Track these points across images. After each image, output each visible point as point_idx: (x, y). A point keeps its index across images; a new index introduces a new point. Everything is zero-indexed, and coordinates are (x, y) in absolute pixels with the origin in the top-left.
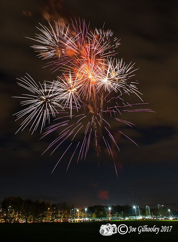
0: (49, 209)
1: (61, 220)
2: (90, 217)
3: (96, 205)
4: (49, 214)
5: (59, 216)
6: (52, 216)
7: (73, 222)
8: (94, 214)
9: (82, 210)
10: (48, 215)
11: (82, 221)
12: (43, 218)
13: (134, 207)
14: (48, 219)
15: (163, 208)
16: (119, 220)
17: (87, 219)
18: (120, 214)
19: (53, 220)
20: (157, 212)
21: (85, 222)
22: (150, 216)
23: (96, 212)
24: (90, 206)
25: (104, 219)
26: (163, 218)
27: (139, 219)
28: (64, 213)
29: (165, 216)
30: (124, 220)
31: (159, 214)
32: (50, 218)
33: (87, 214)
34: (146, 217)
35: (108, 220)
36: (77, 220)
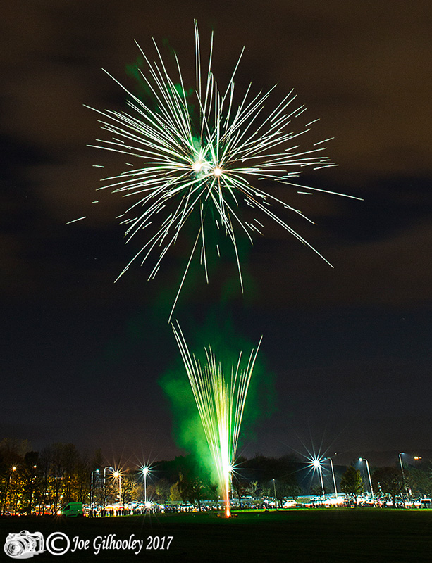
0: (14, 468)
1: (55, 507)
3: (181, 457)
4: (15, 486)
5: (50, 495)
6: (27, 495)
7: (98, 515)
8: (173, 490)
9: (132, 472)
10: (12, 492)
11: (132, 513)
13: (316, 464)
14: (12, 505)
15: (418, 465)
16: (262, 508)
17: (149, 505)
18: (266, 487)
19: (29, 509)
20: (398, 480)
21: (142, 517)
22: (373, 494)
23: (181, 480)
24: (161, 460)
25: (208, 507)
26: (419, 500)
27: (334, 506)
28: (68, 485)
29: (425, 496)
30: (279, 508)
31: (402, 487)
32: (19, 502)
33: (149, 486)
34: (357, 499)
35: (223, 508)
36: (115, 508)
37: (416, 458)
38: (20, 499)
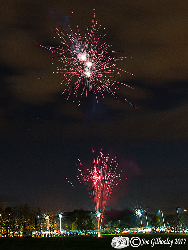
1: (19, 233)
2: (67, 228)
3: (77, 210)
5: (17, 227)
6: (6, 228)
7: (39, 237)
8: (73, 225)
9: (54, 217)
11: (54, 236)
13: (139, 213)
15: (186, 214)
16: (114, 233)
17: (62, 232)
18: (116, 224)
20: (176, 220)
21: (59, 237)
22: (165, 227)
23: (77, 220)
24: (67, 211)
25: (89, 233)
26: (186, 230)
27: (147, 232)
28: (25, 223)
30: (122, 233)
31: (178, 224)
32: (2, 231)
33: (62, 223)
34: (158, 229)
35: (96, 233)
36: (46, 233)
37: (185, 210)
38: (3, 229)
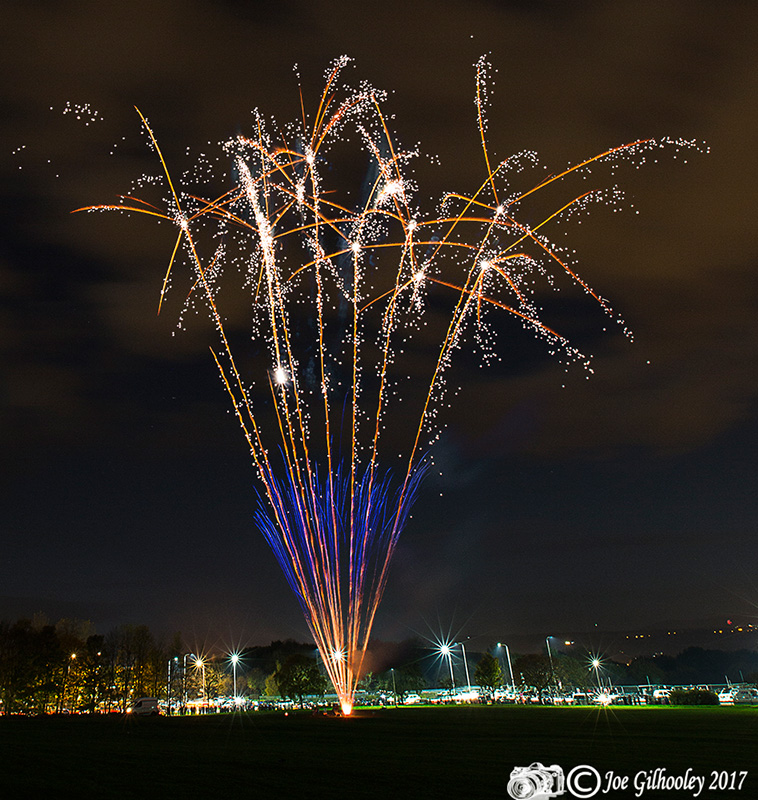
0: (74, 656)
1: (124, 704)
2: (253, 692)
3: (279, 642)
4: (74, 678)
5: (117, 689)
6: (90, 689)
7: (177, 713)
8: (269, 682)
9: (218, 661)
10: (71, 685)
11: (218, 711)
12: (46, 695)
13: (445, 650)
14: (70, 701)
15: (569, 652)
16: (378, 704)
17: (239, 701)
18: (384, 678)
19: (91, 706)
20: (545, 670)
21: (231, 715)
22: (514, 687)
23: (278, 670)
24: (254, 646)
25: (312, 703)
26: (570, 695)
27: (466, 702)
28: (140, 677)
29: (578, 690)
30: (400, 704)
31: (550, 678)
32: (80, 697)
33: (239, 678)
34: (495, 693)
35: (329, 704)
36: (197, 705)
37: (567, 643)
38: (81, 694)
